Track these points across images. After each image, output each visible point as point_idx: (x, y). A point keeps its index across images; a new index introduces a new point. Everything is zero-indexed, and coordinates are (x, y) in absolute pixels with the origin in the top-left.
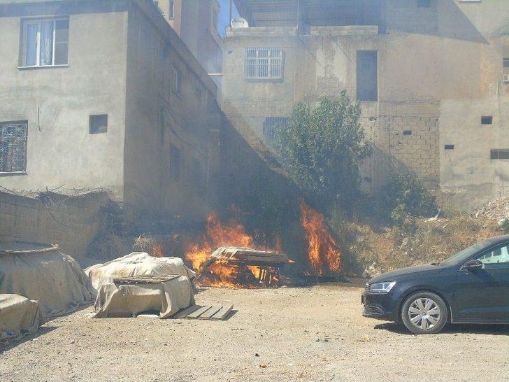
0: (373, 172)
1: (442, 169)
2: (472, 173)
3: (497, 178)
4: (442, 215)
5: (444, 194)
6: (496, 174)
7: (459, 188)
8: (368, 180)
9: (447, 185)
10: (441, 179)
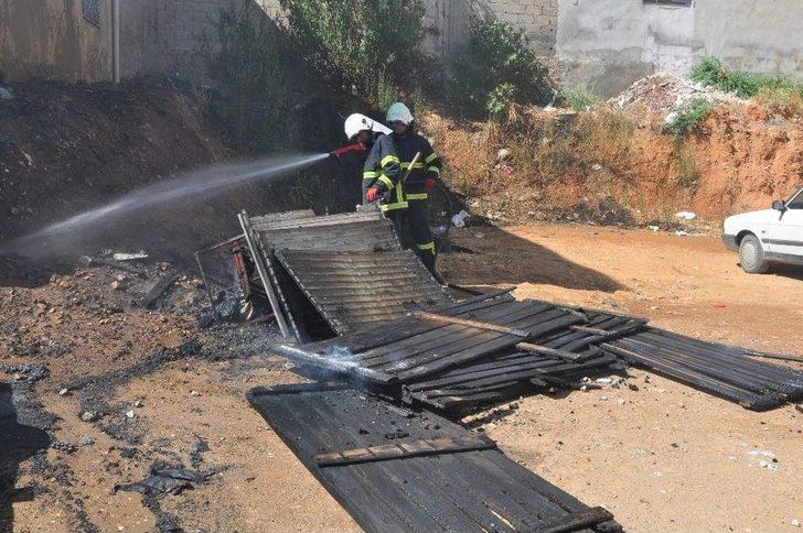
0: (441, 17)
1: (560, 19)
2: (610, 28)
3: (651, 39)
4: (558, 103)
5: (561, 65)
6: (650, 31)
7: (588, 54)
8: (434, 31)
9: (568, 47)
10: (559, 37)
